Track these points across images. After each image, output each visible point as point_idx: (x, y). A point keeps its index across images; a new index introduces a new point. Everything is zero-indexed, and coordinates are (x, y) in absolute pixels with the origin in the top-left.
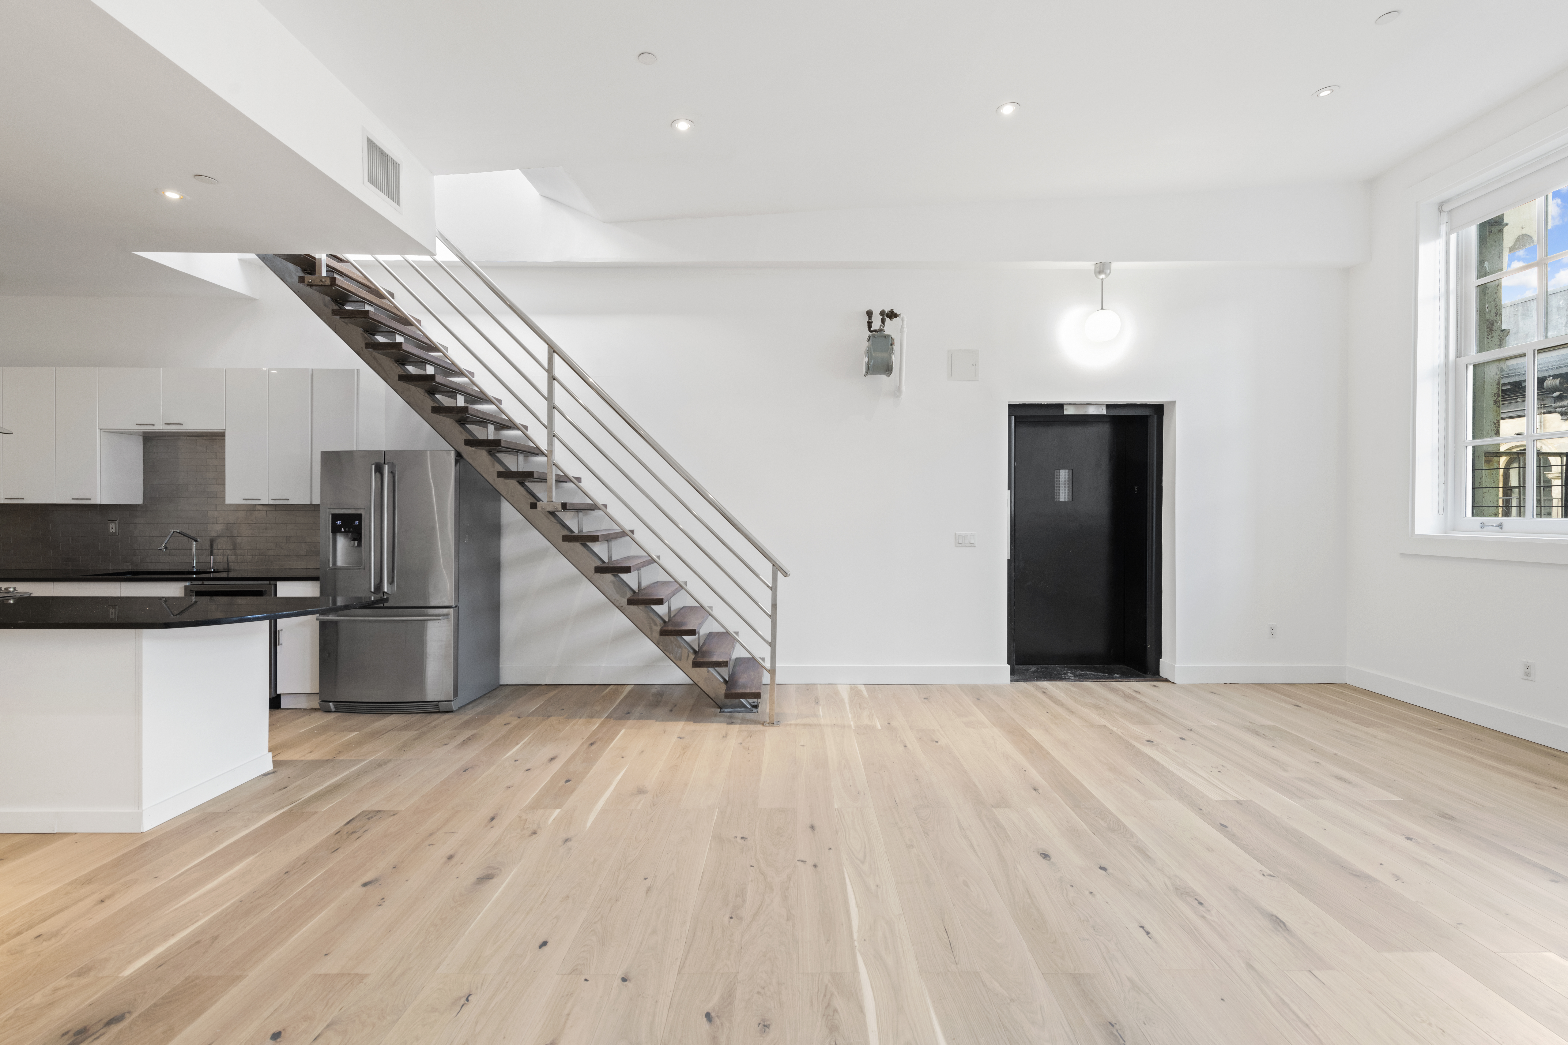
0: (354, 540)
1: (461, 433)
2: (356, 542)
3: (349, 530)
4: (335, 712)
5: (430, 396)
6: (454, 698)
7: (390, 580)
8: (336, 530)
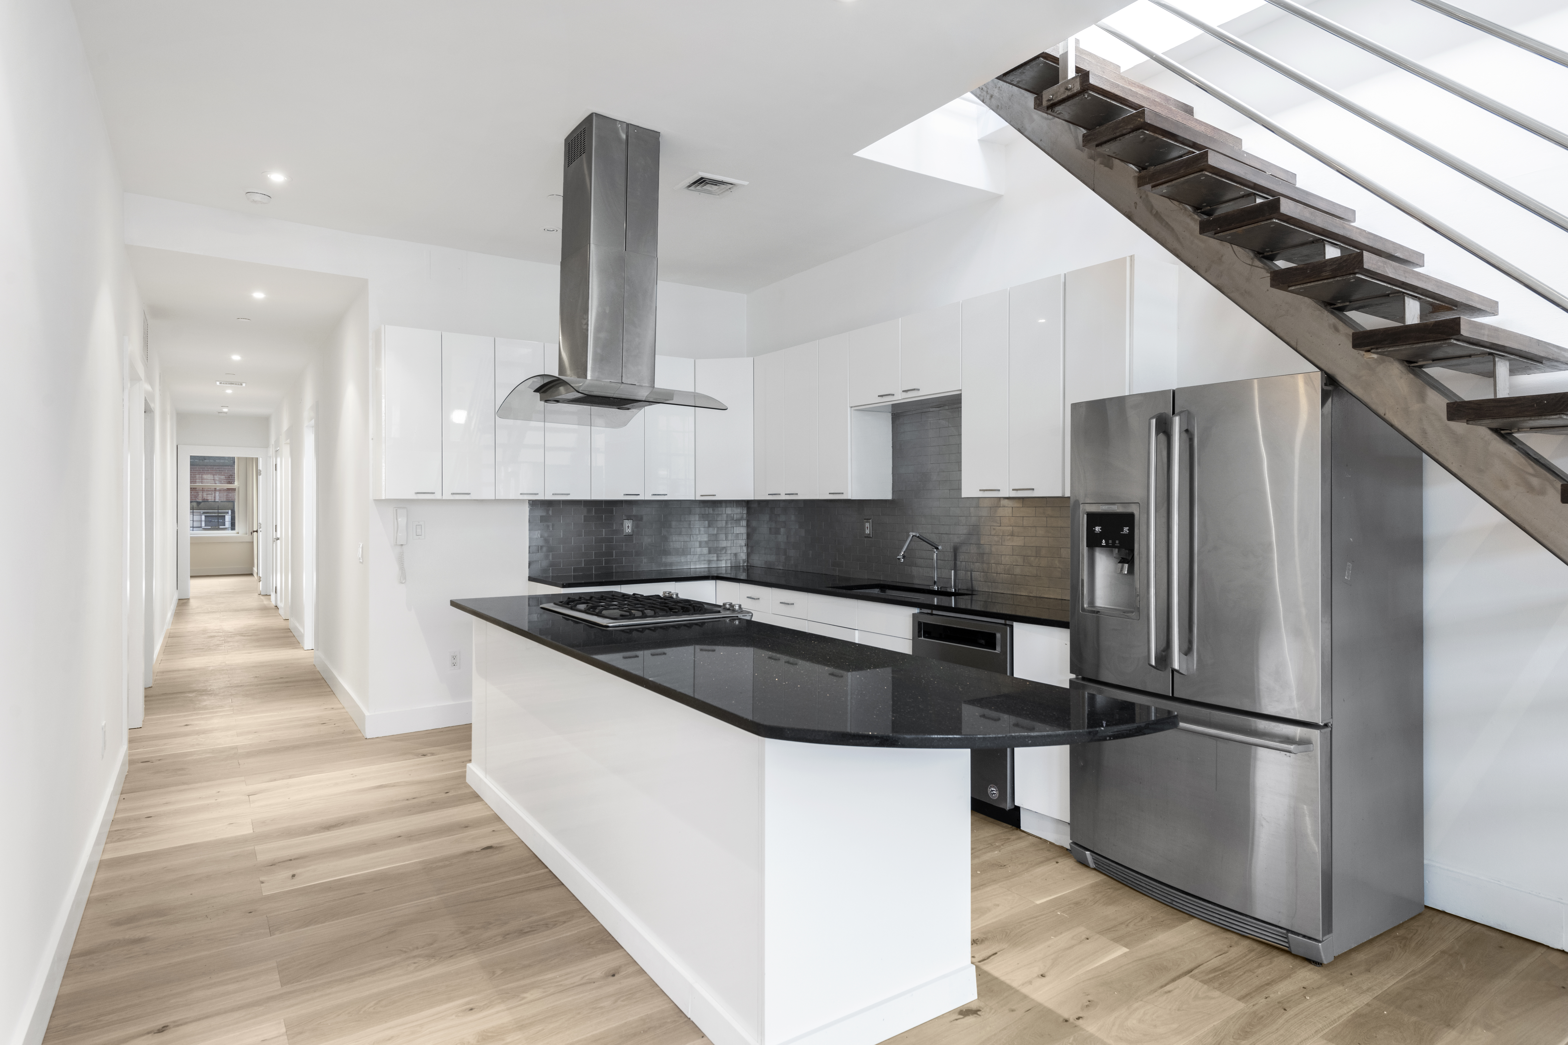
0: (1123, 561)
1: (1336, 329)
2: (1126, 566)
3: (1114, 542)
4: (1094, 869)
5: (1265, 264)
6: (1323, 935)
7: (1186, 647)
8: (1093, 542)
